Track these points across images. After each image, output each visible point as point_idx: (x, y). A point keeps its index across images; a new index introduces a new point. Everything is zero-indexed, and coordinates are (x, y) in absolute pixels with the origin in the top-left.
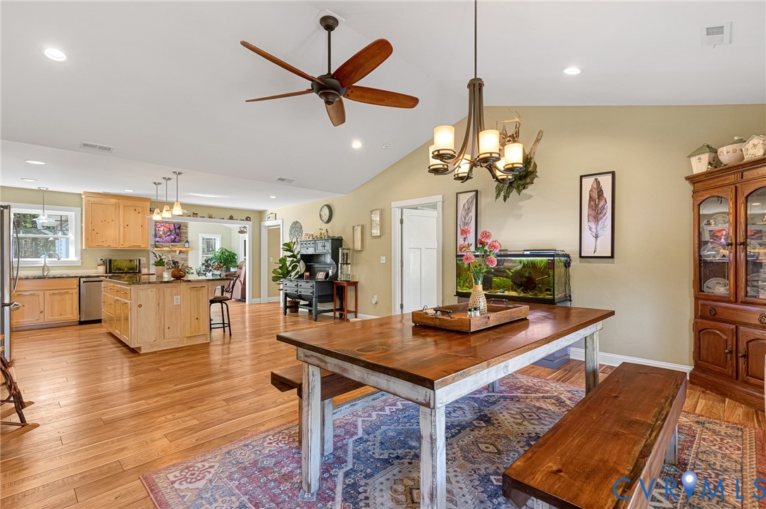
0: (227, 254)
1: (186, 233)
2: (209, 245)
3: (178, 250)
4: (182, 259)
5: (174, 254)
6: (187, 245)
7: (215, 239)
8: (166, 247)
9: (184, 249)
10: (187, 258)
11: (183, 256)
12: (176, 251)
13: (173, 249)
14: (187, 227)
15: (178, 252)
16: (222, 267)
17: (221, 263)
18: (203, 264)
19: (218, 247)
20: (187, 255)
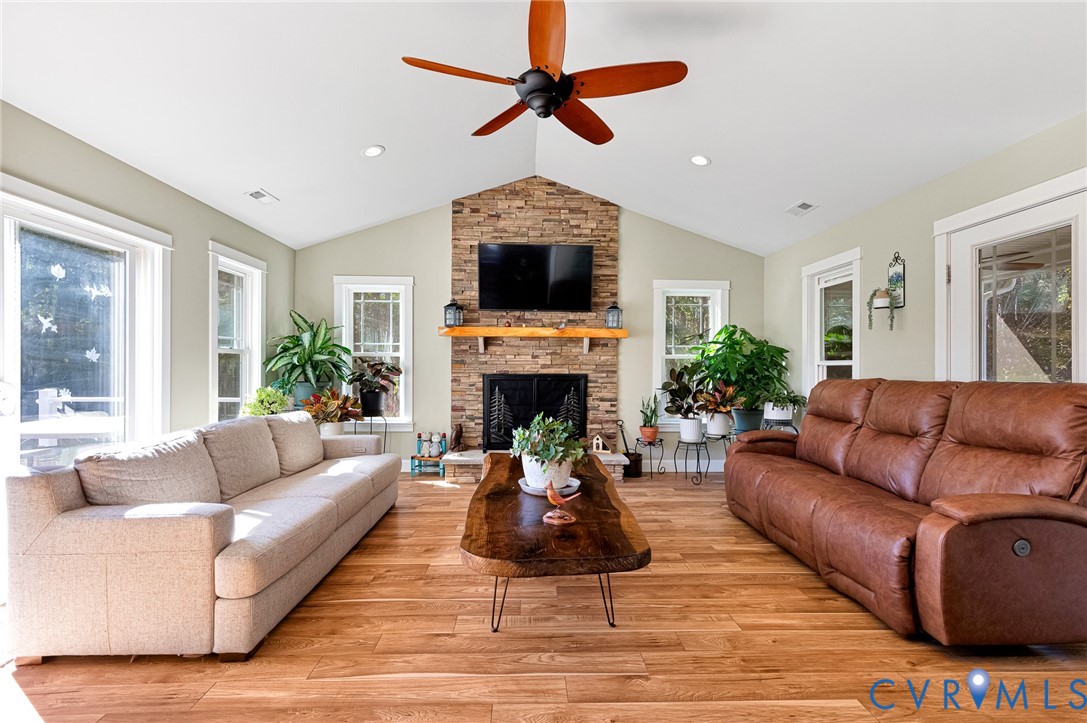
0: (748, 349)
1: (613, 279)
2: (684, 318)
3: (584, 332)
4: (599, 368)
5: (576, 350)
6: (611, 318)
7: (705, 300)
8: (551, 325)
9: (602, 333)
10: (615, 365)
11: (602, 356)
12: (578, 340)
13: (571, 332)
14: (615, 259)
15: (586, 342)
16: (731, 400)
17: (727, 383)
18: (665, 387)
19: (716, 324)
20: (617, 355)
